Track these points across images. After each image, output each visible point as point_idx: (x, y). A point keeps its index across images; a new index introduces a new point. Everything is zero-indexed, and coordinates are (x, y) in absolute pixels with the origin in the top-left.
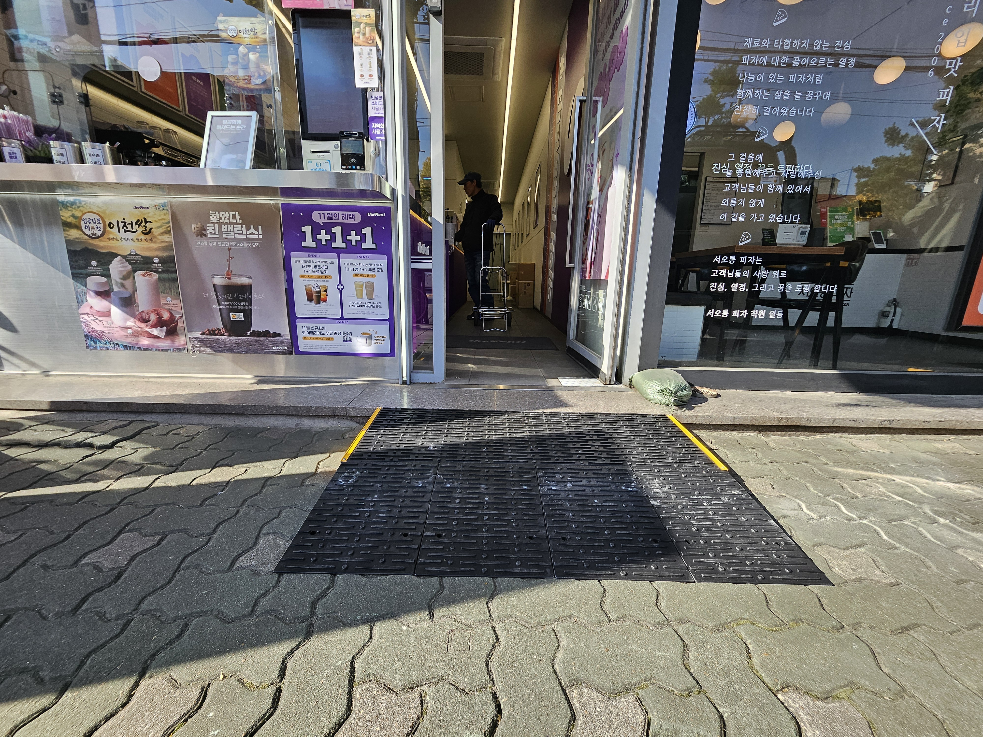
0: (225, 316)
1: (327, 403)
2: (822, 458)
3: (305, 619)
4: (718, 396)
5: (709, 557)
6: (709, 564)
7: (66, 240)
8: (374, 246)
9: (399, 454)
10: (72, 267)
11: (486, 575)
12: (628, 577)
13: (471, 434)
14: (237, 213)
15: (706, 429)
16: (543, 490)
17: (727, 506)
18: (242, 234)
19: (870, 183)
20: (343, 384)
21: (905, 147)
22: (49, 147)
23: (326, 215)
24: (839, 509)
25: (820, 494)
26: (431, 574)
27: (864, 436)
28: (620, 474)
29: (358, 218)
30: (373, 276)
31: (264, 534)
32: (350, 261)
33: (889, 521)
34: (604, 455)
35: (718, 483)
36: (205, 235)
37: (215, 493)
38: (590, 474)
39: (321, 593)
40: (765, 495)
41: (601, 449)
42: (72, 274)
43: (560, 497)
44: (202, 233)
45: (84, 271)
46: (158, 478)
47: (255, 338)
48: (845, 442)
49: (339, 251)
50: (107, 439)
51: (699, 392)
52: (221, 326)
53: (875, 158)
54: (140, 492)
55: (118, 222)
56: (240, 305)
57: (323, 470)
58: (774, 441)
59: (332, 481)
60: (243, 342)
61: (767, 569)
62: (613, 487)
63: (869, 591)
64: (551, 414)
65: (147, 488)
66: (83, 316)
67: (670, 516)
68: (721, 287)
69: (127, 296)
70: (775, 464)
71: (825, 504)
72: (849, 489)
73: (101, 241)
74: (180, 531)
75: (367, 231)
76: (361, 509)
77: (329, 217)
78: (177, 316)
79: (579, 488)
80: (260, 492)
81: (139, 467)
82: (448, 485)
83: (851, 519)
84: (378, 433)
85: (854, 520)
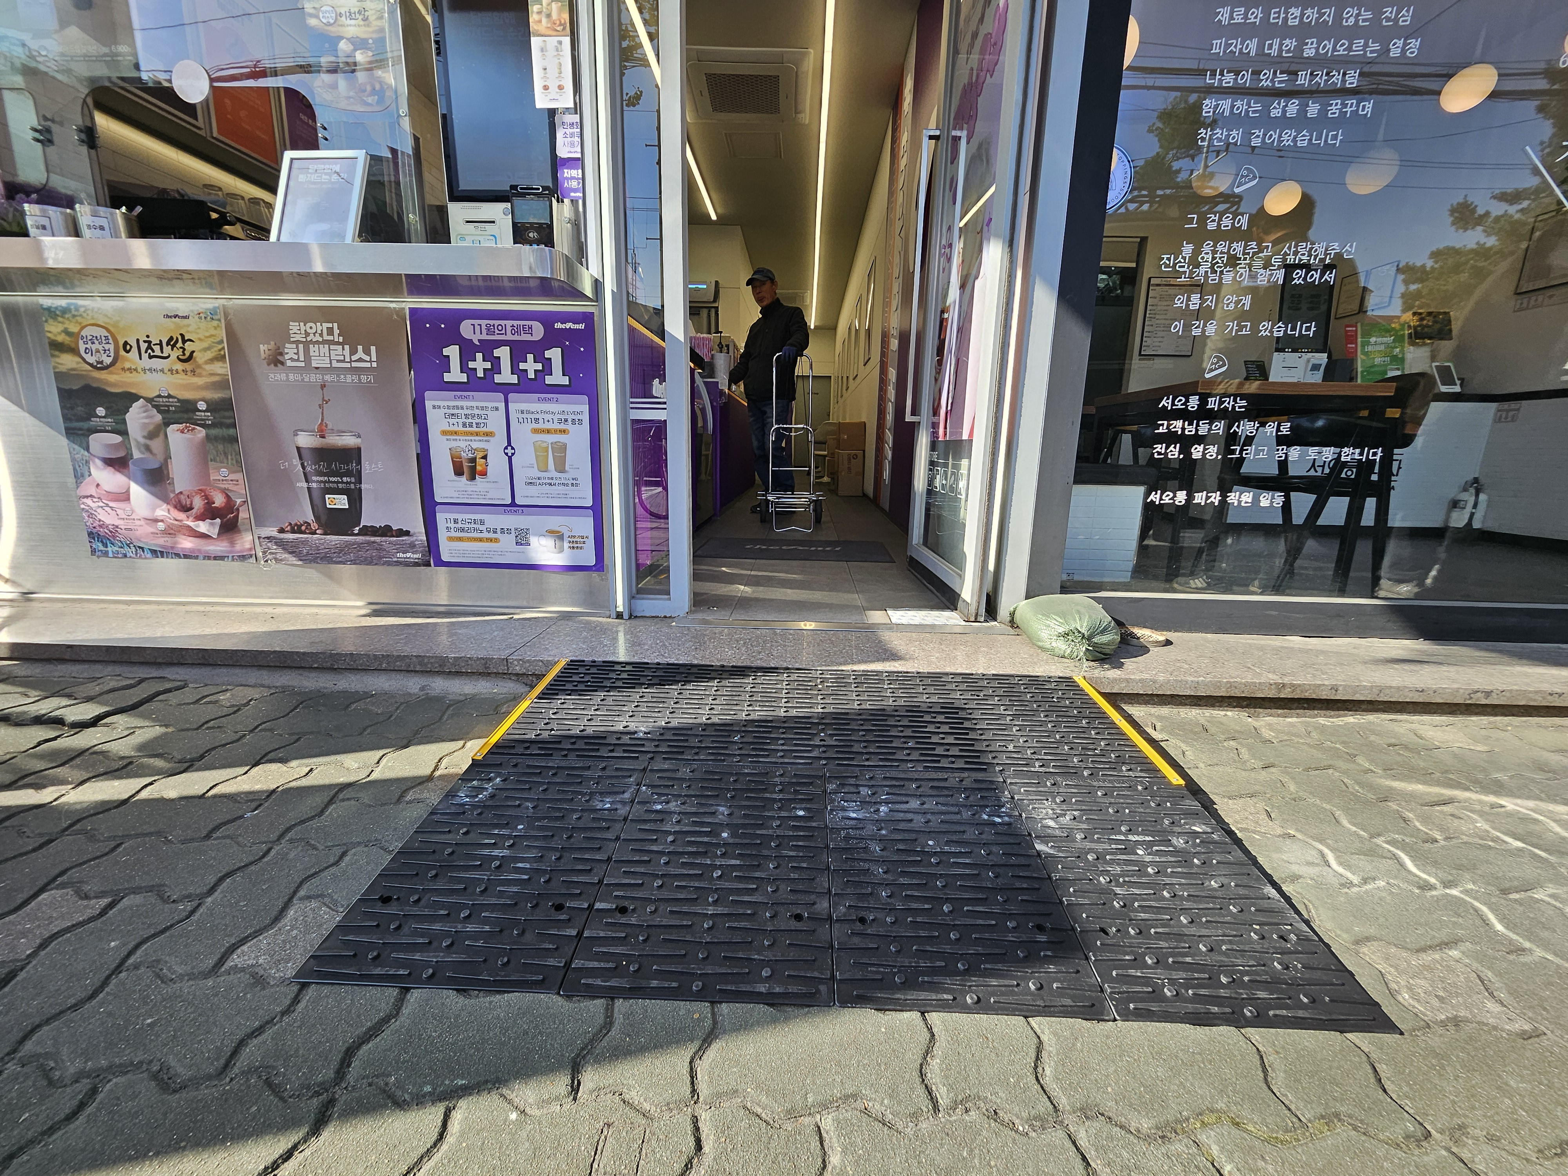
0: (317, 501)
1: (474, 651)
2: (1360, 760)
3: (324, 1087)
4: (1168, 643)
5: (1145, 966)
6: (1146, 981)
7: (55, 373)
8: (565, 381)
9: (580, 745)
10: (66, 418)
11: (699, 996)
12: (981, 1006)
13: (718, 709)
14: (335, 325)
15: (1146, 703)
16: (832, 819)
17: (1184, 858)
18: (343, 361)
19: (1424, 292)
20: (515, 617)
21: (1485, 231)
22: (23, 213)
23: (484, 327)
24: (1402, 865)
25: (1362, 833)
26: (592, 993)
27: (1437, 719)
28: (980, 789)
29: (538, 332)
30: (564, 431)
31: (301, 899)
32: (524, 406)
33: (1505, 892)
34: (955, 751)
35: (1166, 808)
36: (282, 363)
37: (240, 813)
38: (925, 789)
39: (369, 1029)
40: (1254, 832)
41: (950, 740)
42: (67, 429)
43: (863, 833)
44: (276, 360)
45: (85, 425)
46: (151, 784)
47: (368, 538)
48: (1402, 731)
49: (506, 389)
50: (88, 711)
51: (1133, 636)
52: (310, 517)
53: (1434, 249)
54: (109, 810)
55: (138, 340)
56: (342, 482)
57: (446, 772)
58: (1270, 727)
59: (447, 796)
60: (348, 545)
61: (1262, 994)
62: (967, 814)
63: (1476, 1049)
64: (865, 673)
65: (125, 802)
66: (85, 500)
67: (1071, 876)
68: (1174, 452)
69: (156, 466)
70: (1272, 770)
71: (1372, 853)
72: (1417, 824)
73: (111, 373)
74: (149, 889)
75: (555, 354)
76: (486, 852)
77: (489, 331)
78: (238, 501)
79: (901, 816)
80: (322, 813)
81: (125, 762)
82: (659, 807)
83: (1426, 887)
84: (552, 705)
85: (1432, 887)
